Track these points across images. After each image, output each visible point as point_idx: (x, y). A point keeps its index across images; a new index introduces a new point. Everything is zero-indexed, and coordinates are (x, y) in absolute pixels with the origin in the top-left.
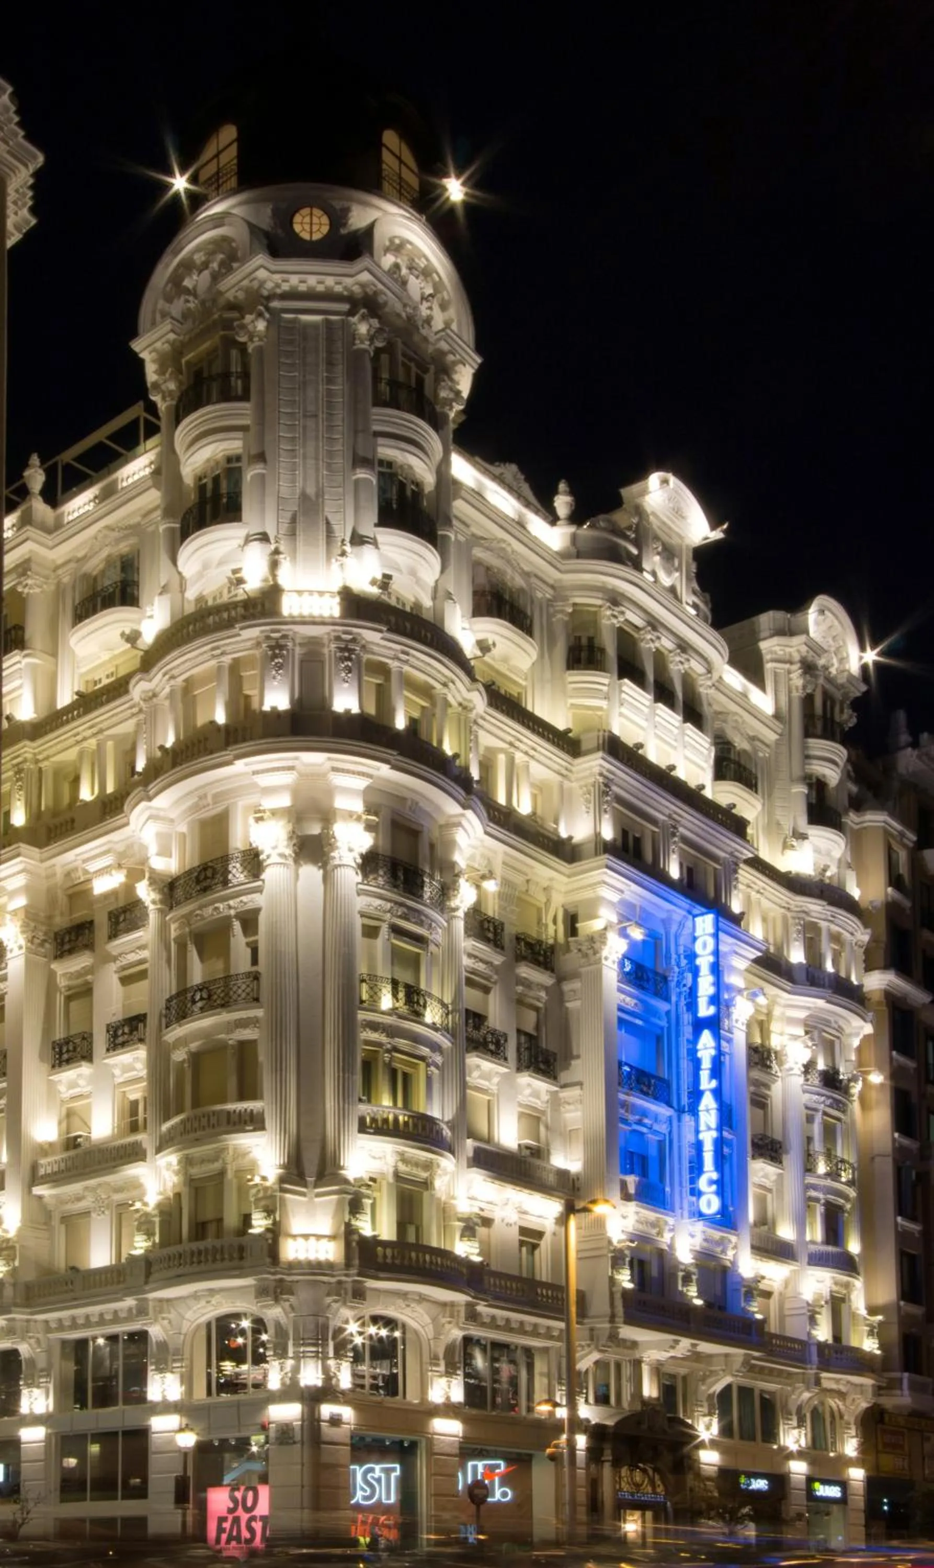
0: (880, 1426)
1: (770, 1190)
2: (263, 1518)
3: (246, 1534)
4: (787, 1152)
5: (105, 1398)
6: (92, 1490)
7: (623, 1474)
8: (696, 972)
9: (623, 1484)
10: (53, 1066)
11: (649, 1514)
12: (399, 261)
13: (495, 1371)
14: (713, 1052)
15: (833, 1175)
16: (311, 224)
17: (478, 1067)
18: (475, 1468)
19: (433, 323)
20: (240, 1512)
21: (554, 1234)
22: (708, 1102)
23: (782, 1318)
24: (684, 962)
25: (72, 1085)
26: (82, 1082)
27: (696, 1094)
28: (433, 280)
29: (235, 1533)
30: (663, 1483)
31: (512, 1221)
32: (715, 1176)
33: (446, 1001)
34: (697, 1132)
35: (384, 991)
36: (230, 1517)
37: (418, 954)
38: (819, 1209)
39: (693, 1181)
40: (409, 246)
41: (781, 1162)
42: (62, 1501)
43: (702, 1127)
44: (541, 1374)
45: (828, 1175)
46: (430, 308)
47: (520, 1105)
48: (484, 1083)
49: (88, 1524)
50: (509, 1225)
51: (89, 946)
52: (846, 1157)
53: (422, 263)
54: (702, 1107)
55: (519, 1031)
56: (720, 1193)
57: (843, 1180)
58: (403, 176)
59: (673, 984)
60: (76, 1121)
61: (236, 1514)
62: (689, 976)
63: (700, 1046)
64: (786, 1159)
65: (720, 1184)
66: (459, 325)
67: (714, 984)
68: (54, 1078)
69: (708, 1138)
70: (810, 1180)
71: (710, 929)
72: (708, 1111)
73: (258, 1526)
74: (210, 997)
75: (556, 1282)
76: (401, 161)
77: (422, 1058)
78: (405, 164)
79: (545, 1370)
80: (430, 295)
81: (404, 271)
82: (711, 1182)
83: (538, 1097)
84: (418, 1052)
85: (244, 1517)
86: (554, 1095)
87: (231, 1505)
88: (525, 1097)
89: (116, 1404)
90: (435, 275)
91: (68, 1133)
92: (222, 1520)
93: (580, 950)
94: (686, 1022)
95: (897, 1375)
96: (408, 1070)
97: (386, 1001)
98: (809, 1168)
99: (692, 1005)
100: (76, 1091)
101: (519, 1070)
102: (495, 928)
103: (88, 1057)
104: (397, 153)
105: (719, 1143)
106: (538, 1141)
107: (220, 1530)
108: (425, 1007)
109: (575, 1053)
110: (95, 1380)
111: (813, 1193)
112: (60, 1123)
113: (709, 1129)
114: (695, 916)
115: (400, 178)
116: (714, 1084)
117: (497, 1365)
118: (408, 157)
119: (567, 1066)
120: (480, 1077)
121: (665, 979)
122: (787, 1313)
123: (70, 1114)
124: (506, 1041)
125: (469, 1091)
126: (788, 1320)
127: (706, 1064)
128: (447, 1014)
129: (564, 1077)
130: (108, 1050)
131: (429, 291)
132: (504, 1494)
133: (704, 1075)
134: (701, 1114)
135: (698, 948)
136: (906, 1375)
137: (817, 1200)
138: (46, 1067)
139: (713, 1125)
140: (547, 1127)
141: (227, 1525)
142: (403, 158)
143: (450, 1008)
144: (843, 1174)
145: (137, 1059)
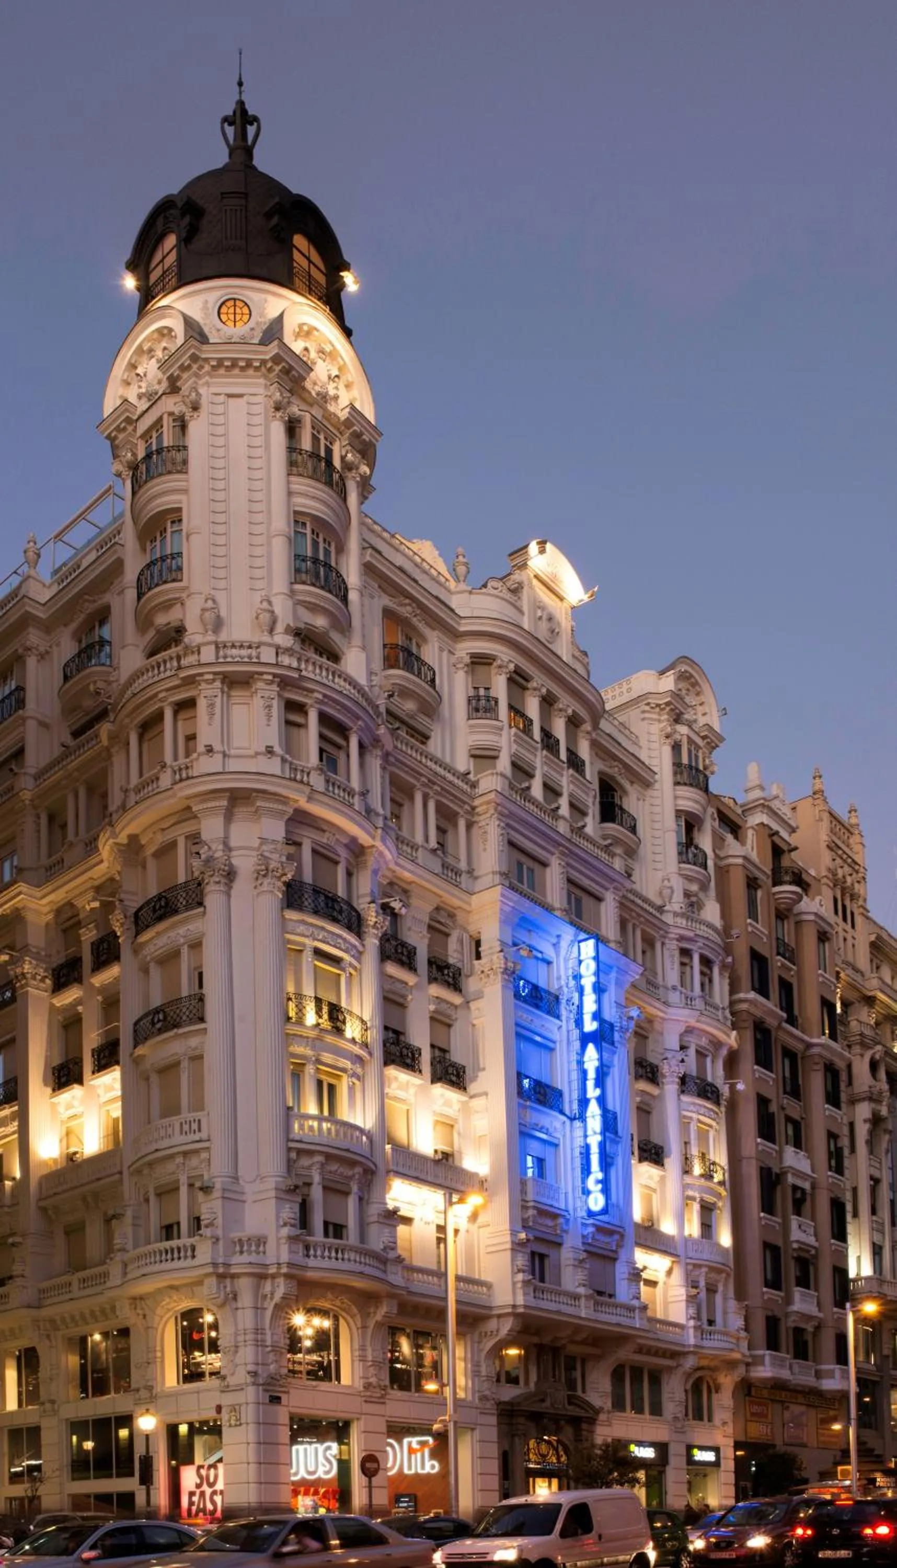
0: (747, 1398)
1: (654, 1191)
2: (222, 1492)
3: (210, 1506)
4: (669, 1156)
5: (101, 1388)
6: (94, 1469)
7: (531, 1446)
8: (581, 991)
9: (531, 1455)
10: (54, 1090)
11: (555, 1482)
12: (308, 345)
13: (420, 1357)
14: (596, 1063)
15: (708, 1176)
16: (235, 314)
17: (396, 1078)
18: (410, 1444)
19: (339, 401)
20: (205, 1487)
21: (467, 1231)
22: (594, 1109)
23: (666, 1304)
24: (572, 983)
25: (69, 1106)
26: (76, 1103)
27: (584, 1102)
28: (338, 363)
29: (201, 1506)
30: (566, 1453)
31: (430, 1220)
32: (600, 1176)
33: (365, 1019)
34: (586, 1136)
35: (308, 1008)
36: (198, 1491)
37: (339, 975)
38: (696, 1207)
39: (584, 1181)
40: (316, 333)
41: (663, 1165)
42: (73, 1479)
43: (589, 1132)
44: (460, 1359)
45: (702, 1176)
46: (337, 388)
47: (435, 1113)
48: (401, 1094)
49: (92, 1500)
50: (427, 1223)
51: (79, 980)
52: (717, 1161)
53: (328, 348)
54: (589, 1113)
55: (433, 1046)
56: (606, 1191)
57: (716, 1180)
58: (312, 273)
59: (564, 1002)
60: (73, 1139)
61: (202, 1489)
62: (576, 995)
63: (586, 1058)
64: (668, 1162)
65: (605, 1185)
66: (362, 404)
67: (596, 1002)
68: (55, 1100)
69: (594, 1141)
70: (688, 1180)
71: (592, 953)
72: (593, 1117)
73: (218, 1499)
74: (165, 1018)
75: (470, 1275)
76: (310, 262)
77: (344, 1070)
78: (314, 264)
79: (463, 1355)
80: (337, 376)
81: (313, 355)
82: (598, 1182)
83: (451, 1107)
84: (340, 1065)
85: (208, 1491)
86: (464, 1104)
87: (198, 1481)
88: (439, 1107)
89: (109, 1393)
90: (339, 359)
91: (68, 1148)
92: (192, 1494)
93: (483, 972)
94: (575, 1038)
95: (760, 1352)
96: (333, 1081)
97: (311, 1018)
98: (687, 1171)
99: (579, 1022)
100: (71, 1112)
101: (433, 1081)
102: (409, 952)
103: (80, 1081)
104: (307, 254)
105: (602, 1146)
106: (452, 1147)
107: (191, 1503)
108: (344, 1022)
109: (482, 1066)
110: (93, 1372)
111: (690, 1193)
112: (61, 1141)
113: (595, 1133)
114: (580, 942)
115: (310, 276)
116: (598, 1092)
117: (421, 1351)
118: (315, 257)
119: (474, 1078)
120: (399, 1088)
121: (557, 999)
122: (670, 1300)
123: (68, 1133)
124: (420, 1054)
125: (386, 1100)
126: (671, 1306)
127: (591, 1075)
128: (366, 1030)
129: (473, 1088)
130: (93, 1073)
131: (335, 372)
132: (433, 1467)
133: (590, 1084)
134: (588, 1120)
135: (583, 970)
136: (768, 1352)
137: (693, 1199)
138: (49, 1090)
139: (598, 1129)
140: (459, 1134)
141: (195, 1499)
142: (312, 259)
143: (369, 1024)
144: (715, 1175)
145: (114, 1079)
